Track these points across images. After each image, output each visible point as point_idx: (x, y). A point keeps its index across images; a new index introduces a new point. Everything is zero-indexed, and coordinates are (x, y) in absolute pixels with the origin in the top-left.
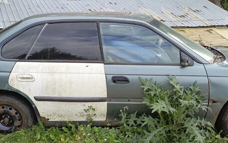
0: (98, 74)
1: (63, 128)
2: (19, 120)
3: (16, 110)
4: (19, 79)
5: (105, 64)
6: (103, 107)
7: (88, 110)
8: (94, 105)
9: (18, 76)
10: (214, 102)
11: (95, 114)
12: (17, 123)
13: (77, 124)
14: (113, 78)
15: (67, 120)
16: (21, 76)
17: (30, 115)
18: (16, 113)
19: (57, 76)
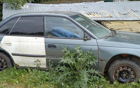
0: (41, 43)
1: (24, 70)
2: (6, 65)
3: (4, 59)
4: (5, 44)
5: (45, 38)
6: (44, 60)
7: (36, 61)
8: (40, 59)
9: (4, 43)
10: (102, 60)
11: (40, 64)
12: (5, 66)
13: (32, 69)
14: (49, 45)
15: (27, 66)
16: (5, 43)
17: (10, 62)
18: (4, 61)
19: (22, 43)
